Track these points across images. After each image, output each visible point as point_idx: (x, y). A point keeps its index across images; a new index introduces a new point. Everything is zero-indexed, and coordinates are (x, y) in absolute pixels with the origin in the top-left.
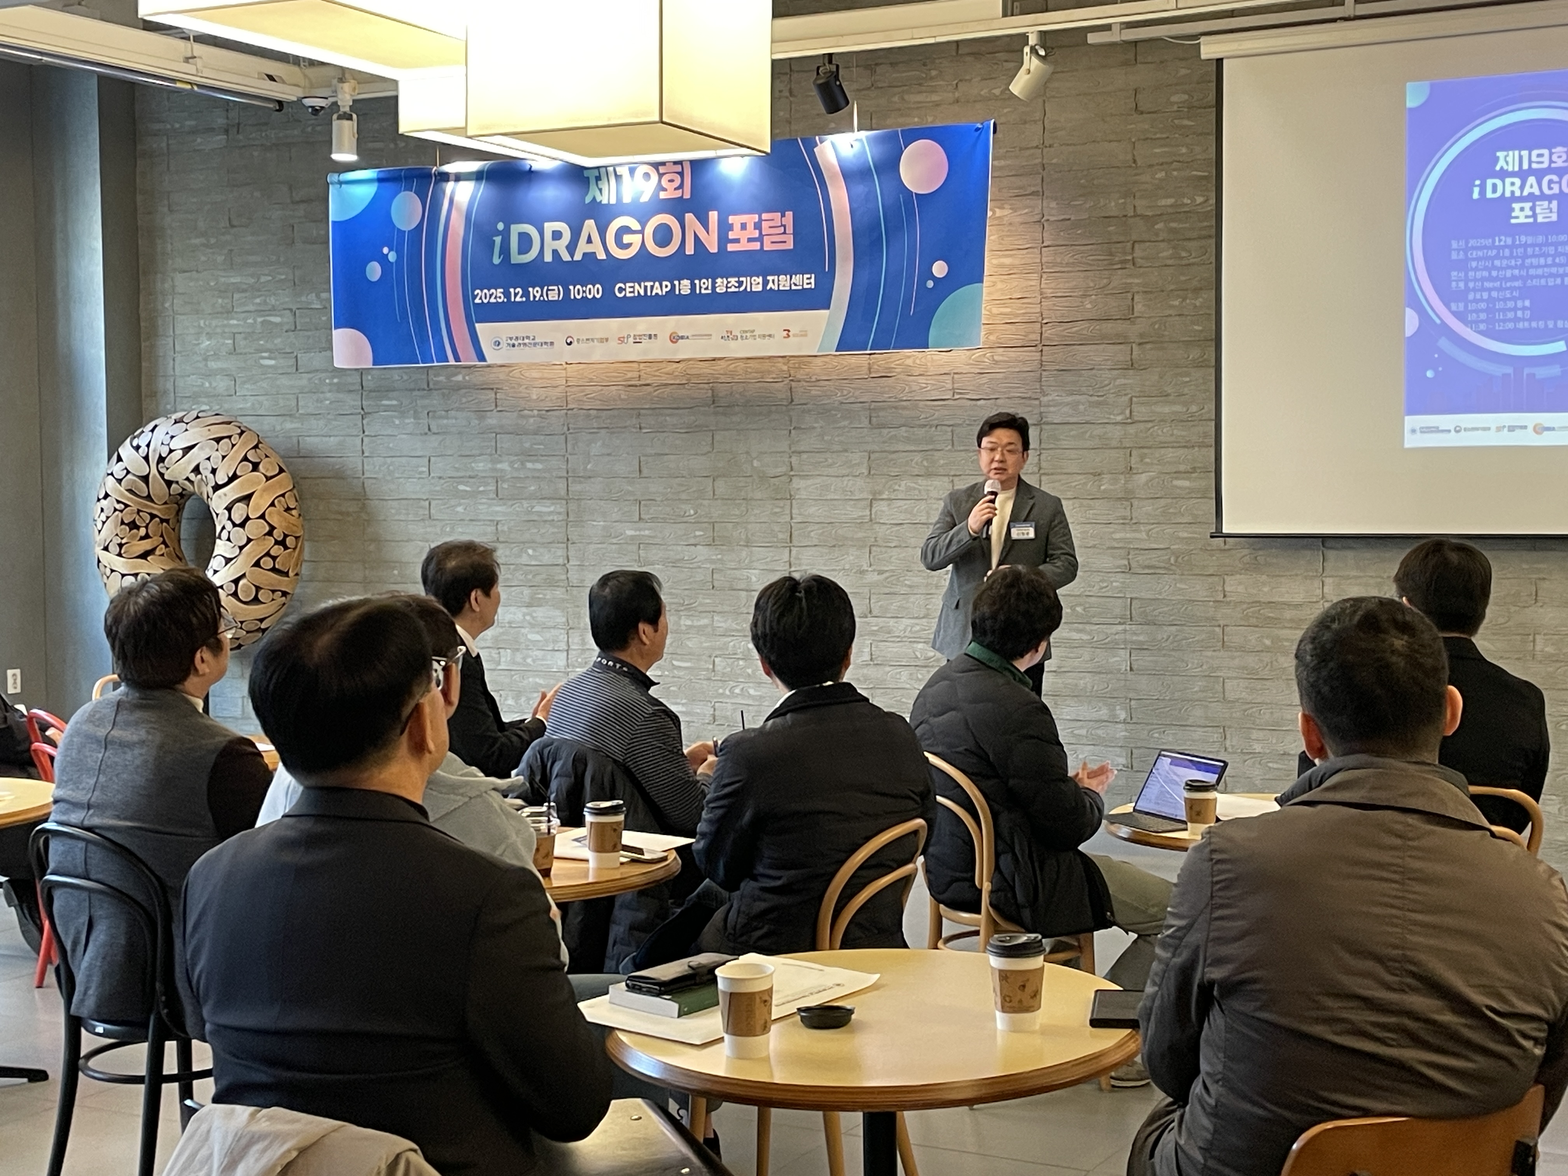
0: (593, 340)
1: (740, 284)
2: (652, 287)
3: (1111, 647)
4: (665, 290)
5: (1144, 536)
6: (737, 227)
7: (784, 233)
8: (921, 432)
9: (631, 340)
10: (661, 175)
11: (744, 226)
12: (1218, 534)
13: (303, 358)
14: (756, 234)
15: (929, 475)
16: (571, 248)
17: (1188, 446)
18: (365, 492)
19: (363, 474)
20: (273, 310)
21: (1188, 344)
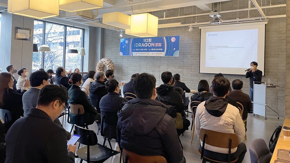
3: (189, 83)
5: (193, 73)
12: (199, 73)
13: (117, 54)
16: (141, 46)
17: (197, 64)
20: (115, 49)
21: (197, 55)
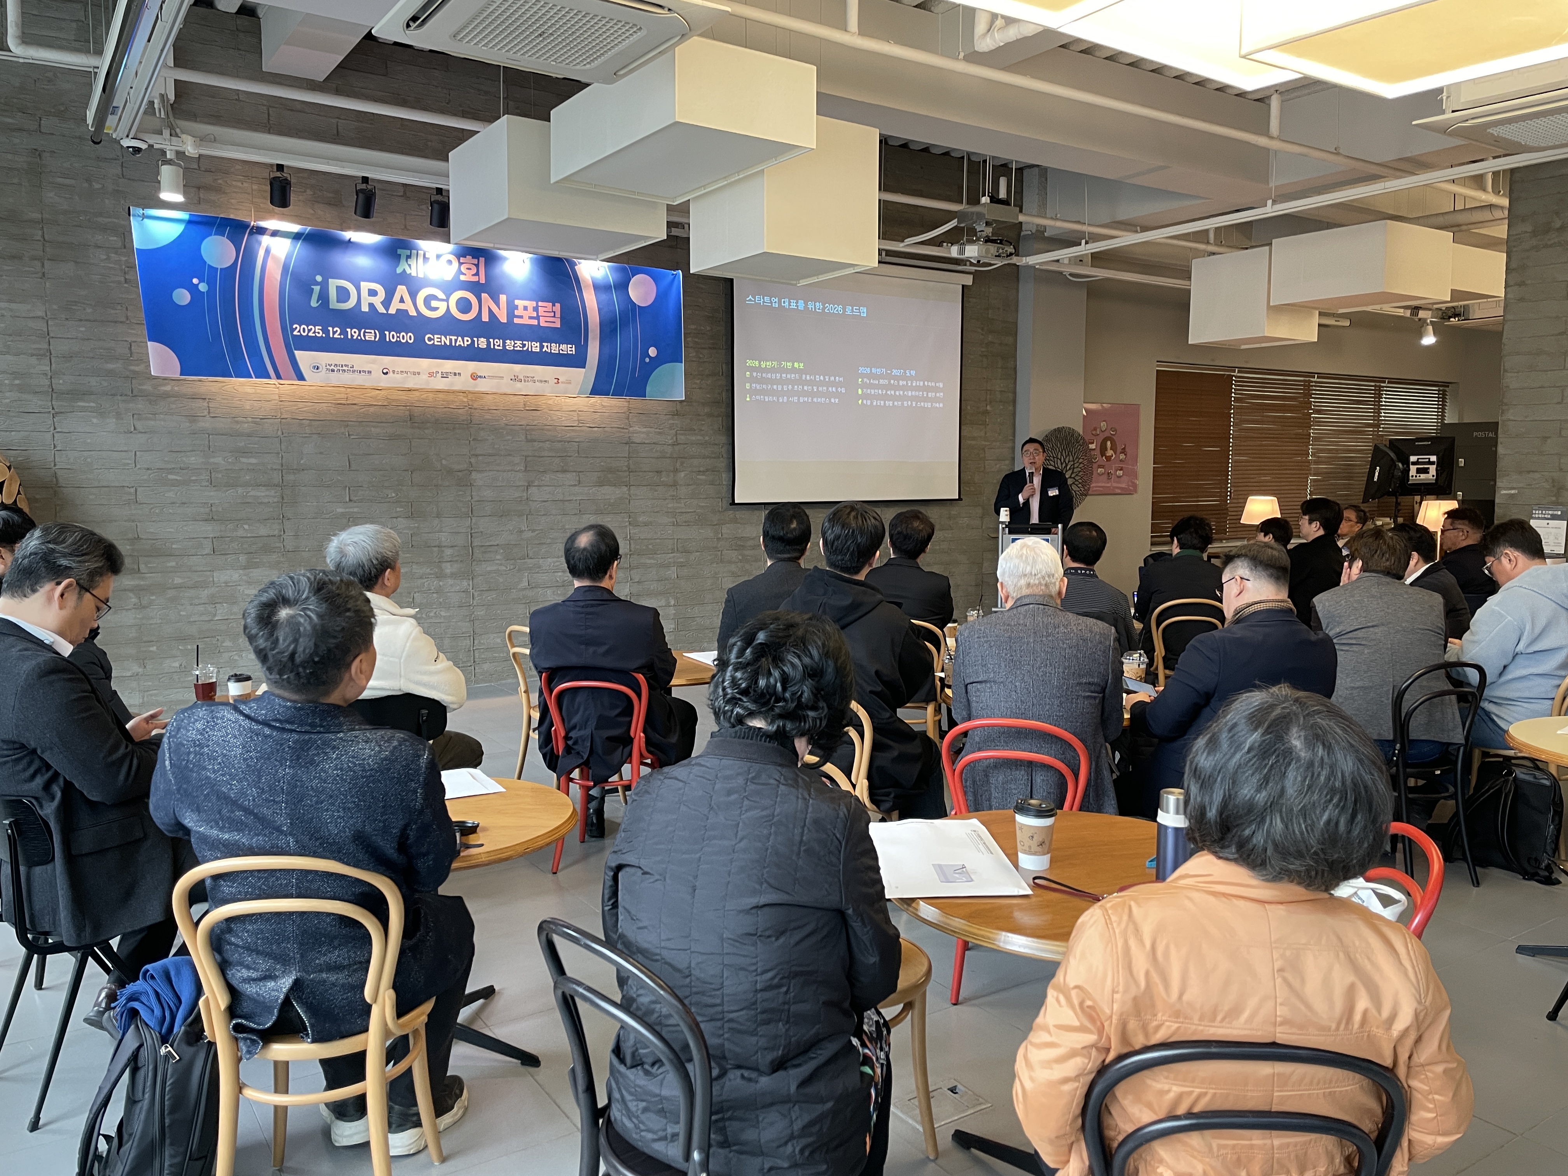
0: (406, 373)
1: (524, 345)
2: (456, 341)
4: (466, 343)
5: (683, 505)
6: (521, 307)
7: (554, 316)
8: (559, 445)
9: (439, 375)
10: (461, 264)
11: (525, 308)
12: (733, 503)
14: (535, 315)
15: (564, 471)
16: (387, 303)
18: (57, 480)
19: (55, 465)
